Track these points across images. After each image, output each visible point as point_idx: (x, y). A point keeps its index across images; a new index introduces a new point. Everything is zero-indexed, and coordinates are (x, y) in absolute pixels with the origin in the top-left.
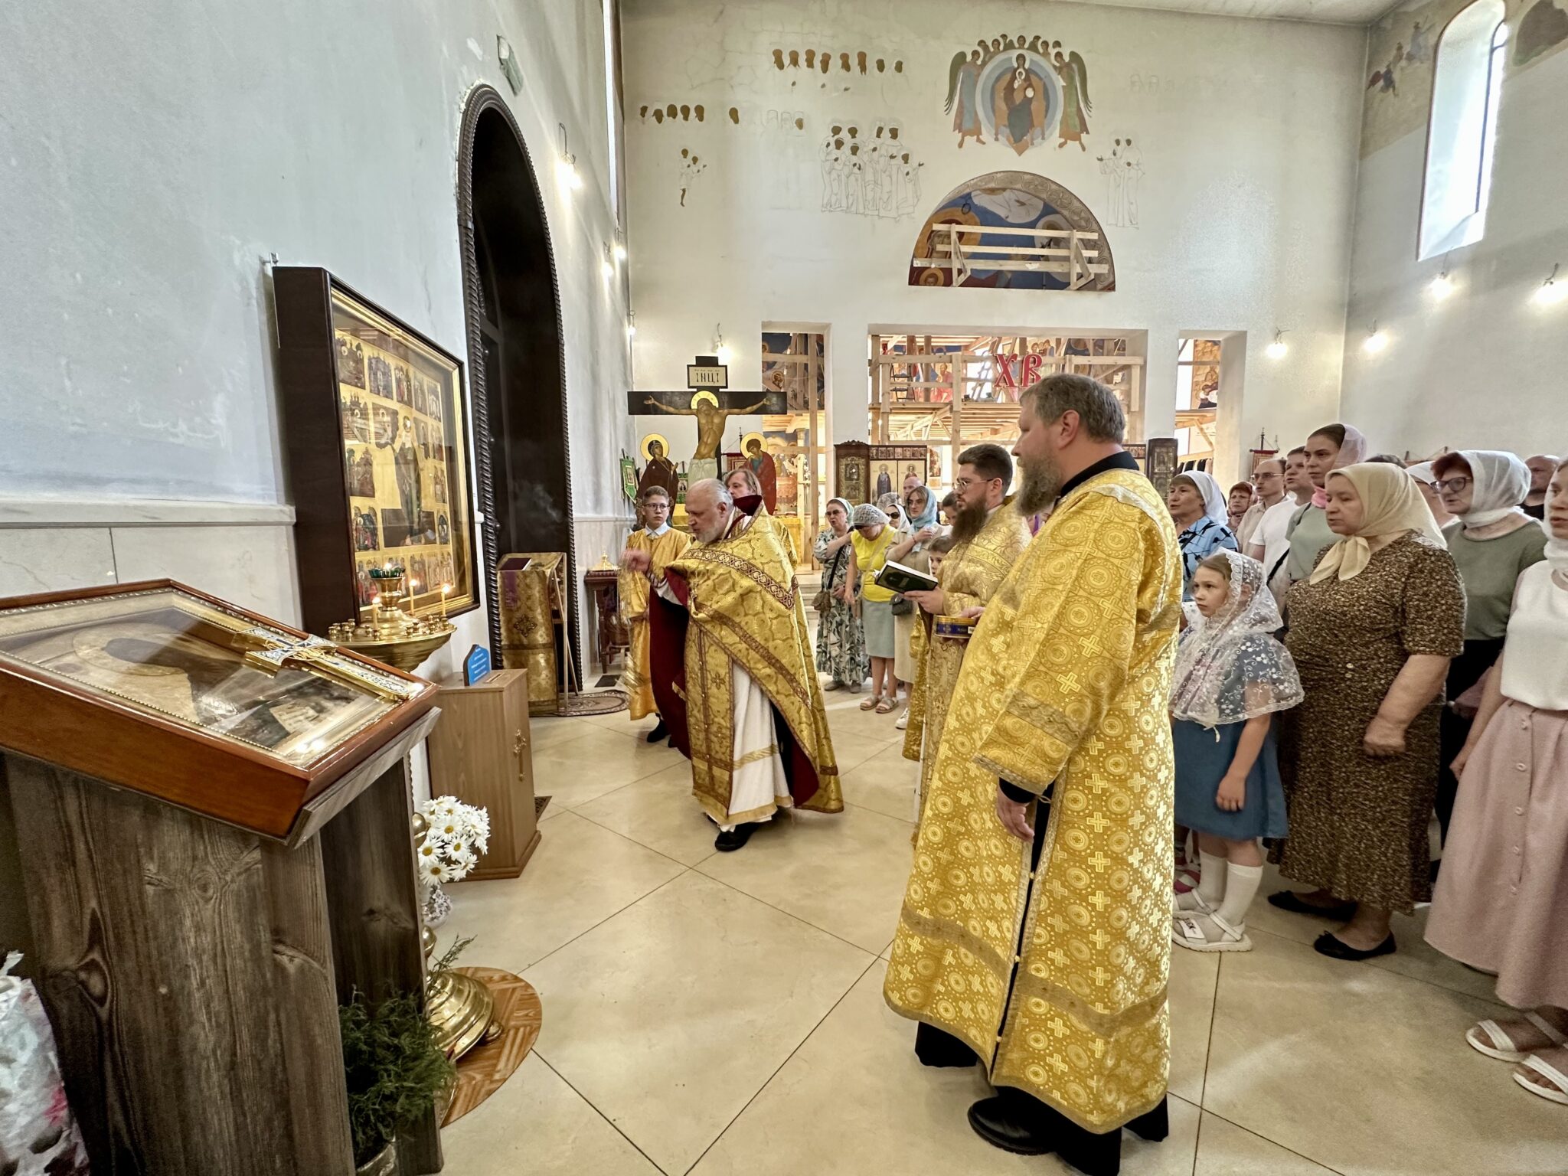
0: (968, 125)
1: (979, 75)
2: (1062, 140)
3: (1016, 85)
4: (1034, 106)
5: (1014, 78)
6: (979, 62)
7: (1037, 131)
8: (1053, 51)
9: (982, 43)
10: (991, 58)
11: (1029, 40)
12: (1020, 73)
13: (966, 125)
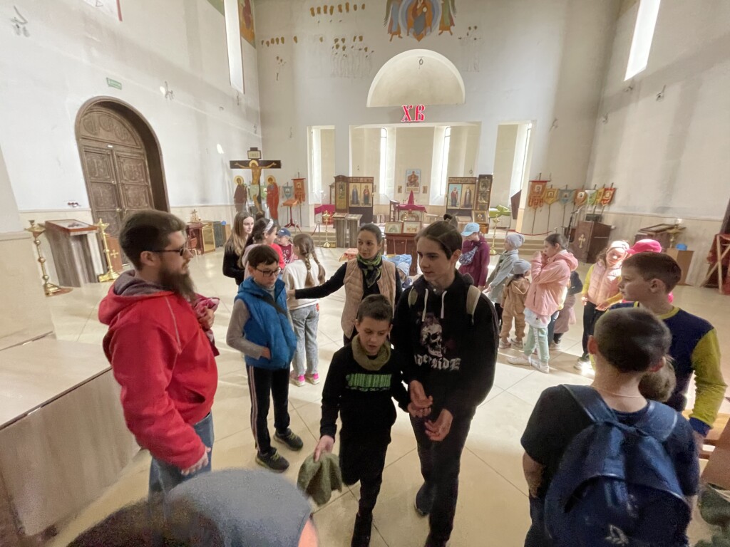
1: (400, 5)
4: (426, 16)
5: (417, 3)
13: (394, 31)
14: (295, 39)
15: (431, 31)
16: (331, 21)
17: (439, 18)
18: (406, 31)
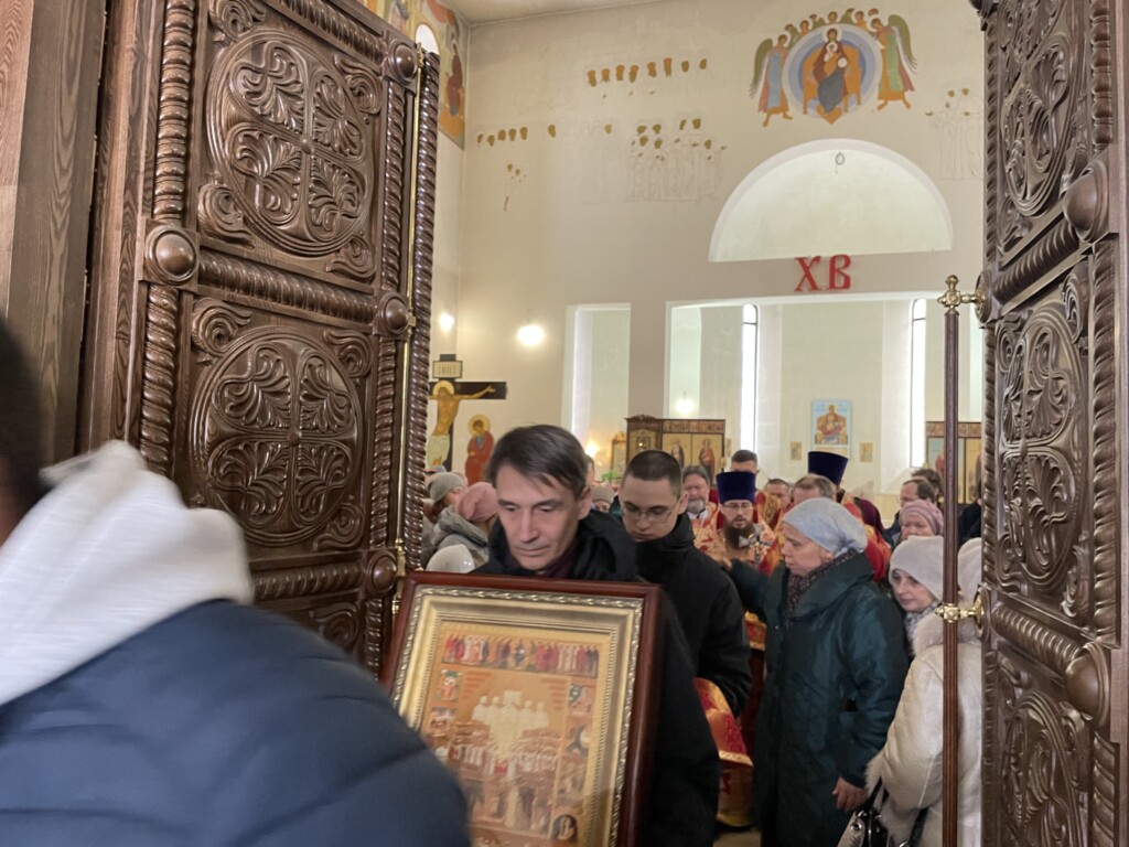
0: (773, 103)
1: (786, 56)
2: (882, 102)
3: (827, 58)
4: (846, 75)
5: (824, 52)
6: (786, 45)
7: (852, 97)
8: (868, 19)
9: (789, 27)
10: (798, 39)
11: (840, 15)
12: (832, 47)
13: (772, 105)
14: (552, 130)
15: (859, 103)
16: (631, 93)
17: (877, 78)
18: (801, 106)
